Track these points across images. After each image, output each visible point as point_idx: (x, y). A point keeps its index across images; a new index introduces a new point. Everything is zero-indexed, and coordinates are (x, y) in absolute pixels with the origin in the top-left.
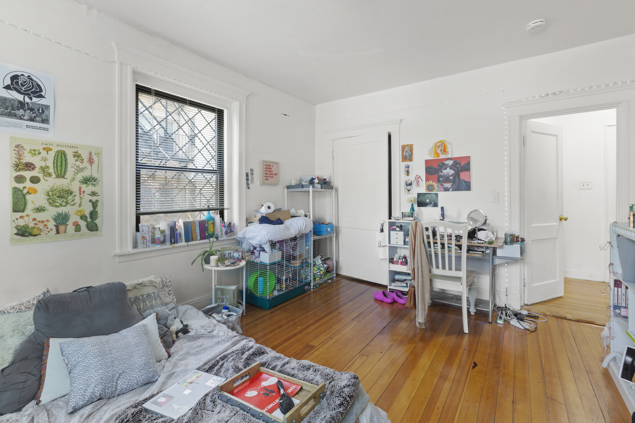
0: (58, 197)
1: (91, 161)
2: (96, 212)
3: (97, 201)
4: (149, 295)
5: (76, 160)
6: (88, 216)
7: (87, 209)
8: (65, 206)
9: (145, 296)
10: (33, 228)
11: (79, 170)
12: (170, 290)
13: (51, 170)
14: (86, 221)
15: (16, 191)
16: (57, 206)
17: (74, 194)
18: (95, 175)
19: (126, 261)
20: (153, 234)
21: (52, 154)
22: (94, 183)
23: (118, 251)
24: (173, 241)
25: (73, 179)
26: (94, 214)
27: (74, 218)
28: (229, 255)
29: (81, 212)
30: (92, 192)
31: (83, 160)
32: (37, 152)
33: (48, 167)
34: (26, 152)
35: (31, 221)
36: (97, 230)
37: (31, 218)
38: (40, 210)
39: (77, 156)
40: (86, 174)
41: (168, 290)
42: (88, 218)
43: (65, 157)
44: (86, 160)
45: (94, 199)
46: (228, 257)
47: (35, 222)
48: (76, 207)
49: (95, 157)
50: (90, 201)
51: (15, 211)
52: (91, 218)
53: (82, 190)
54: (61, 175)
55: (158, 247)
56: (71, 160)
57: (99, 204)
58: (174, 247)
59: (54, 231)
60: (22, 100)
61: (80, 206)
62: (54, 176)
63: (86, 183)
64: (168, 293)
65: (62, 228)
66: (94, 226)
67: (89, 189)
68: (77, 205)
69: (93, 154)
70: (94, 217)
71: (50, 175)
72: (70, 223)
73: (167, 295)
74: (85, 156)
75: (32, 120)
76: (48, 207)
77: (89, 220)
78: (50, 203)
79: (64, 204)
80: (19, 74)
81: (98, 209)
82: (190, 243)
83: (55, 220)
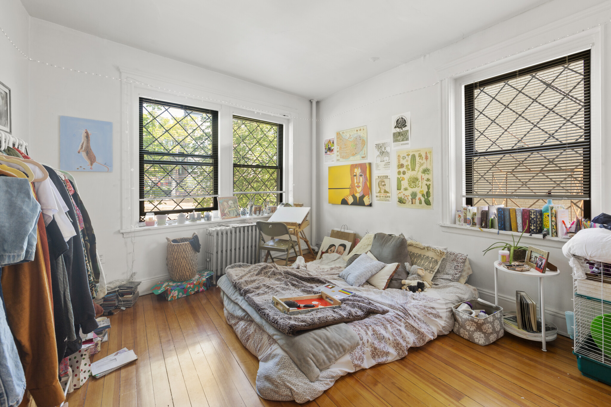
0: (412, 182)
1: (427, 158)
2: (429, 192)
3: (430, 185)
4: (428, 257)
5: (420, 159)
6: (425, 194)
7: (425, 190)
8: (415, 187)
9: (425, 257)
10: (403, 199)
11: (422, 165)
12: (458, 266)
13: (410, 167)
14: (425, 198)
15: (398, 179)
16: (412, 188)
17: (419, 180)
18: (429, 167)
19: (447, 232)
20: (465, 215)
21: (410, 157)
22: (428, 172)
23: (441, 223)
24: (483, 224)
25: (418, 171)
26: (428, 193)
27: (419, 196)
28: (535, 259)
29: (422, 192)
30: (427, 179)
31: (423, 158)
32: (405, 157)
33: (408, 165)
34: (401, 158)
35: (403, 195)
36: (430, 205)
37: (403, 193)
38: (406, 189)
39: (420, 156)
40: (424, 167)
41: (456, 264)
42: (426, 196)
43: (415, 158)
44: (424, 158)
45: (428, 183)
46: (534, 261)
47: (404, 196)
48: (420, 189)
49: (428, 155)
50: (426, 185)
51: (398, 189)
52: (427, 196)
53: (423, 178)
54: (413, 170)
55: (468, 227)
56: (417, 158)
57: (431, 186)
58: (482, 231)
59: (411, 202)
60: (399, 131)
61: (421, 188)
62: (411, 170)
63: (424, 173)
64: (455, 267)
65: (414, 200)
66: (428, 201)
67: (425, 177)
68: (420, 187)
69: (428, 153)
70: (428, 195)
71: (409, 169)
72: (417, 198)
73: (453, 268)
74: (424, 156)
75: (403, 140)
76: (409, 188)
77: (426, 197)
78: (409, 186)
79: (415, 186)
80: (399, 118)
81: (431, 190)
82: (501, 232)
83: (411, 195)
